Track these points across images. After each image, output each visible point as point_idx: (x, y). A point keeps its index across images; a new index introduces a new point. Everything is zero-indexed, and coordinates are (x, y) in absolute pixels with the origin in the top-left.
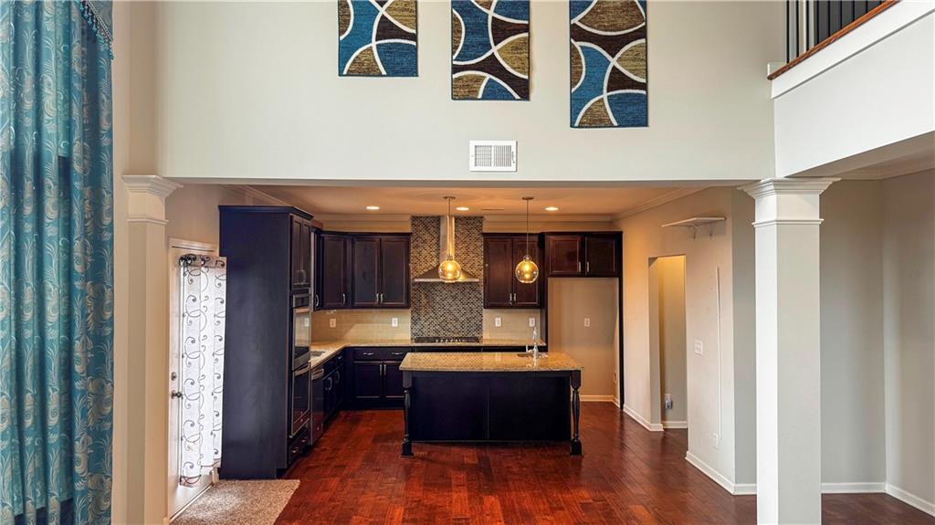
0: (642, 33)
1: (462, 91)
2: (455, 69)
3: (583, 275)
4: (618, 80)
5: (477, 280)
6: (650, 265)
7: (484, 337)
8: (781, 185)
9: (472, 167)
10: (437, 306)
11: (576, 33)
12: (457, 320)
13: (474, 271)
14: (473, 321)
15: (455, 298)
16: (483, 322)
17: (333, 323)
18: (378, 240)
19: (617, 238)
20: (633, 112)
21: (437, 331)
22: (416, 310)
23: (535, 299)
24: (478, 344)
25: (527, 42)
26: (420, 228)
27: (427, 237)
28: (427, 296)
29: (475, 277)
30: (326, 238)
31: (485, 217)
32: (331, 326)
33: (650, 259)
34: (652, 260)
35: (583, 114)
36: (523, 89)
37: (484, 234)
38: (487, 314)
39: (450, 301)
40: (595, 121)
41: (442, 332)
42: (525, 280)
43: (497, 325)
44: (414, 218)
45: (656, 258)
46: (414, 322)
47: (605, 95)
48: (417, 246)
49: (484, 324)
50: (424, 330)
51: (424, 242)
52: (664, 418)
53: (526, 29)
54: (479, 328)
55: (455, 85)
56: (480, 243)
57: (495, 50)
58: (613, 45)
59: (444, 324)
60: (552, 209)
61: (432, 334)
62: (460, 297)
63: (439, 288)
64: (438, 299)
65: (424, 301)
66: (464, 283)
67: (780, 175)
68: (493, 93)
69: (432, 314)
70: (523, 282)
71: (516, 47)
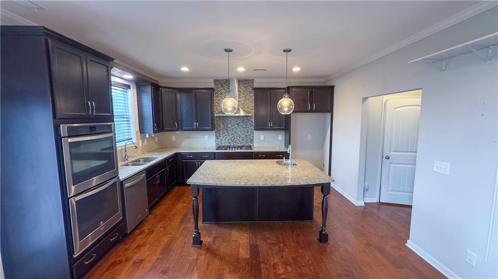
3: (311, 111)
5: (250, 115)
6: (363, 102)
7: (255, 146)
10: (229, 129)
12: (240, 137)
13: (249, 110)
14: (249, 137)
15: (238, 125)
16: (254, 137)
17: (174, 138)
18: (194, 92)
19: (331, 89)
21: (229, 143)
22: (218, 132)
23: (284, 125)
24: (251, 151)
26: (219, 86)
27: (223, 91)
28: (223, 124)
29: (250, 113)
30: (163, 91)
31: (255, 80)
32: (173, 140)
33: (363, 98)
34: (365, 99)
37: (255, 89)
38: (256, 133)
39: (236, 126)
41: (232, 143)
42: (284, 112)
43: (261, 139)
44: (216, 81)
45: (367, 98)
46: (217, 138)
48: (218, 96)
49: (254, 139)
50: (222, 142)
51: (222, 94)
52: (364, 196)
54: (252, 141)
56: (252, 95)
59: (233, 139)
60: (296, 70)
61: (227, 144)
62: (241, 124)
63: (230, 119)
64: (229, 125)
65: (222, 126)
66: (243, 117)
69: (226, 133)
70: (282, 113)
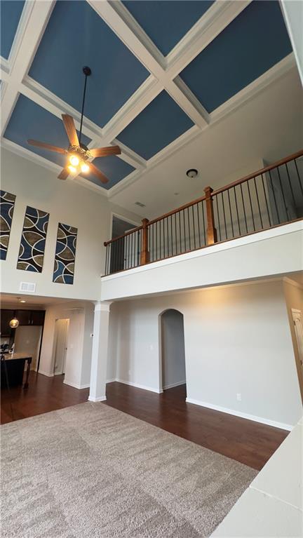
0: (74, 261)
1: (20, 267)
2: (19, 260)
3: (30, 325)
4: (66, 272)
6: (56, 322)
8: (102, 302)
9: (20, 290)
11: (57, 258)
19: (44, 312)
20: (70, 280)
25: (43, 257)
34: (56, 320)
35: (56, 278)
36: (40, 270)
40: (60, 281)
45: (58, 319)
47: (63, 275)
52: (54, 372)
53: (43, 254)
55: (18, 264)
57: (33, 257)
58: (66, 263)
60: (23, 302)
67: (103, 299)
68: (30, 269)
70: (12, 327)
71: (39, 258)
